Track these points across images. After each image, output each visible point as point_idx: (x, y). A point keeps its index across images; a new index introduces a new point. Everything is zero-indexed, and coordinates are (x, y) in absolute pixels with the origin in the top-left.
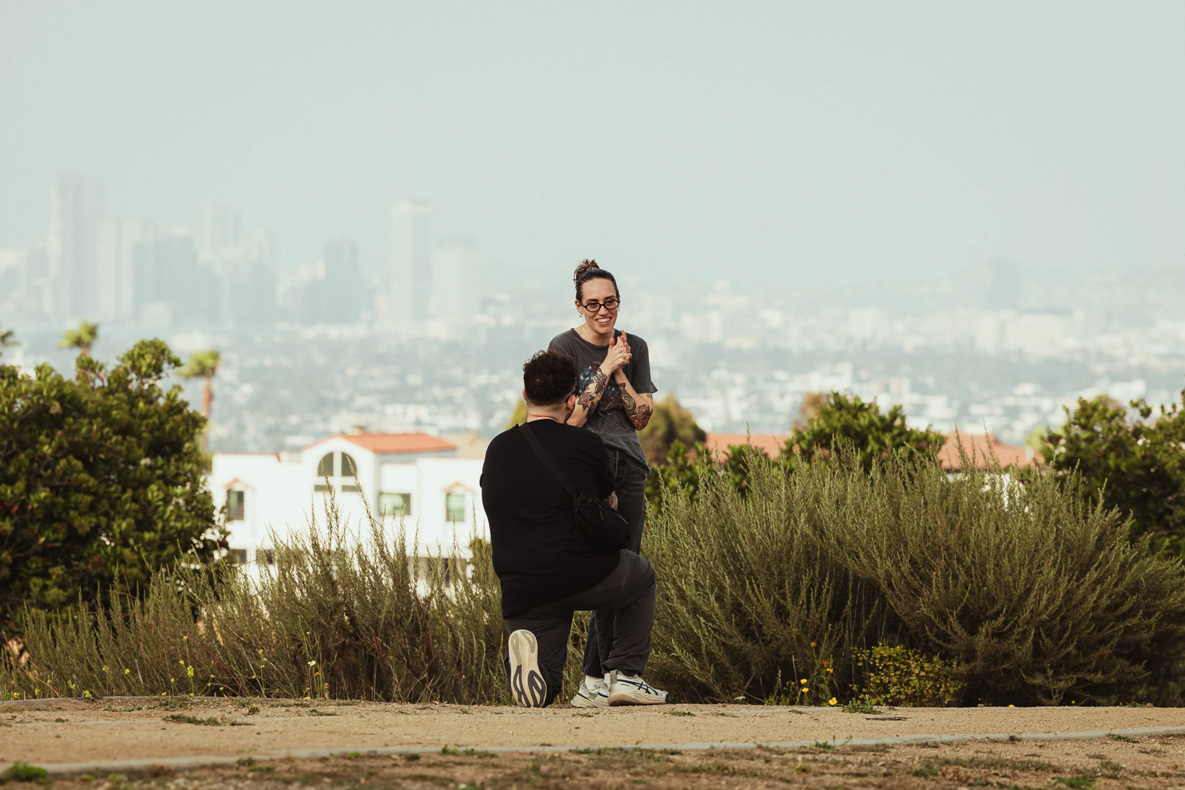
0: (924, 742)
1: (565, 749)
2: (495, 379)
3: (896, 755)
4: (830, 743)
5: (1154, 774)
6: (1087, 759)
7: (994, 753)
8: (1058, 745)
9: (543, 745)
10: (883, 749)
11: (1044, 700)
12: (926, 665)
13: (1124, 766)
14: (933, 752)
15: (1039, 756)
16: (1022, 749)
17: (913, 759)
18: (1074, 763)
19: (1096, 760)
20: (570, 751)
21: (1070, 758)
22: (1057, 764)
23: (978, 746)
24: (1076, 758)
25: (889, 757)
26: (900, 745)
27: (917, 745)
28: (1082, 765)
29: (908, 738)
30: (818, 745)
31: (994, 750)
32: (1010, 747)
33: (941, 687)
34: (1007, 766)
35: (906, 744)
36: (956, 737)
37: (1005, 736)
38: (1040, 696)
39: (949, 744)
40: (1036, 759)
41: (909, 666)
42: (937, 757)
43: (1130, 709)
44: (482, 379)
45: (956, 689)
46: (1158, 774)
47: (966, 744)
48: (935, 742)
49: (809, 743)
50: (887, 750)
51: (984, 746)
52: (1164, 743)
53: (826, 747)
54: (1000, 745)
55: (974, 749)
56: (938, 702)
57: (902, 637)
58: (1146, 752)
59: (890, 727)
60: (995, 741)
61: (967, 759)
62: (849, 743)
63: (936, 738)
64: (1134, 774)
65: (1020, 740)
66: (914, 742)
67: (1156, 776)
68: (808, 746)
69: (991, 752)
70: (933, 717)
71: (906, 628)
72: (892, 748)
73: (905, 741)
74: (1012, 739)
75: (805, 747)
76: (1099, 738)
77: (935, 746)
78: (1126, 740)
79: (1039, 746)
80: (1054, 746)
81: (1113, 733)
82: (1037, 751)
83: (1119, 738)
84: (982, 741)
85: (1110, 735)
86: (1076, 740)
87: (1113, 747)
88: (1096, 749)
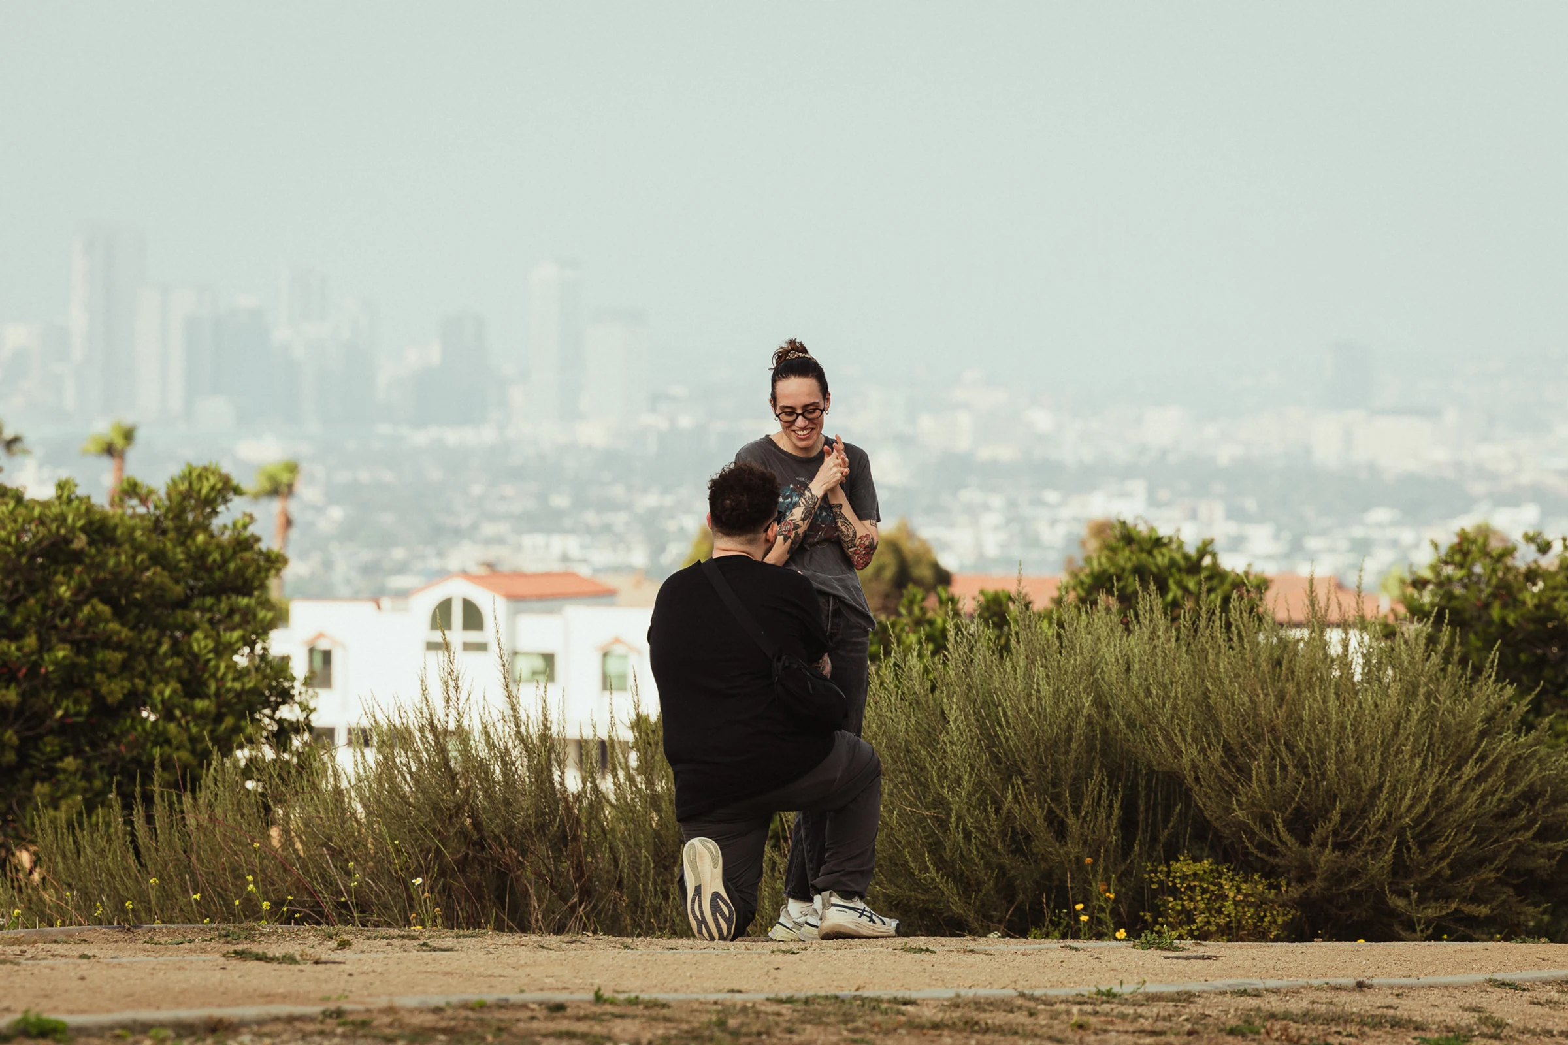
0: (1242, 988)
2: (669, 500)
3: (1204, 1006)
4: (1116, 991)
6: (1460, 1012)
7: (1335, 1005)
8: (1422, 993)
10: (1187, 997)
11: (1403, 934)
12: (1244, 886)
14: (1254, 1002)
15: (1396, 1009)
16: (1375, 999)
17: (1227, 1012)
18: (1442, 1018)
19: (1472, 1014)
21: (1437, 1010)
22: (1419, 1019)
23: (1313, 995)
24: (1446, 1011)
25: (1195, 1009)
26: (1209, 993)
27: (1233, 993)
28: (1453, 1020)
29: (1220, 983)
30: (1099, 991)
31: (1335, 1000)
32: (1355, 994)
33: (1265, 916)
34: (1353, 1021)
35: (1217, 991)
36: (1284, 983)
37: (1353, 984)
38: (1397, 928)
39: (1275, 991)
40: (1391, 1012)
41: (1221, 886)
42: (1259, 1009)
43: (1518, 945)
44: (651, 500)
45: (1285, 918)
47: (1297, 991)
48: (1257, 989)
49: (1090, 991)
50: (1192, 999)
51: (1323, 994)
52: (1563, 992)
53: (1108, 995)
54: (1343, 992)
55: (1309, 999)
56: (1260, 935)
57: (1212, 848)
58: (1539, 1003)
59: (1196, 968)
60: (1337, 988)
61: (1300, 1012)
62: (1141, 990)
63: (1259, 984)
64: (1524, 1033)
65: (1371, 987)
66: (1228, 989)
68: (1086, 995)
69: (1331, 1003)
70: (1254, 955)
71: (1218, 837)
72: (1199, 996)
73: (1217, 988)
74: (1361, 987)
75: (1082, 995)
76: (1476, 985)
77: (1257, 994)
78: (1513, 987)
79: (1396, 995)
80: (1416, 994)
81: (1494, 978)
82: (1393, 1001)
83: (1503, 984)
84: (1319, 988)
85: (1490, 980)
86: (1446, 987)
87: (1495, 996)
88: (1472, 1000)
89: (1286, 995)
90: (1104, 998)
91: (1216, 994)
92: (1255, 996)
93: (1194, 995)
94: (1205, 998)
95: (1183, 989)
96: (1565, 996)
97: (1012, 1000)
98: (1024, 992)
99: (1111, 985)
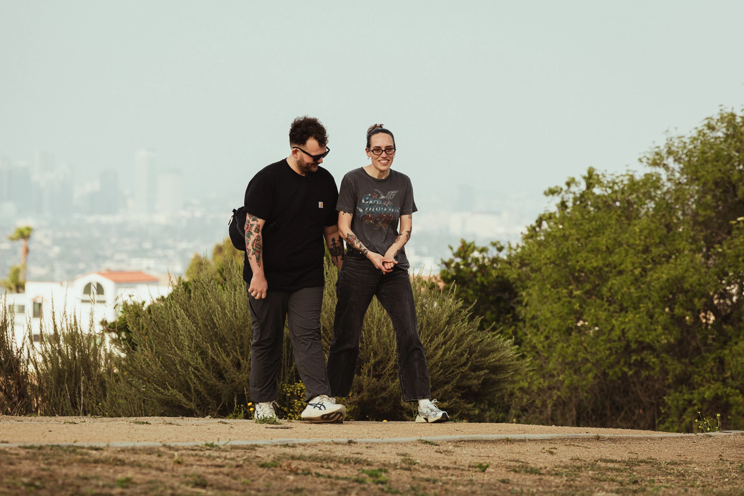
0: (286, 443)
1: (16, 445)
3: (261, 452)
4: (216, 443)
5: (438, 468)
8: (381, 447)
10: (253, 448)
13: (418, 461)
15: (362, 454)
16: (355, 449)
17: (270, 455)
20: (20, 447)
21: (384, 455)
23: (323, 447)
24: (388, 456)
25: (255, 454)
26: (268, 445)
27: (280, 445)
29: (275, 442)
30: (207, 445)
32: (347, 448)
35: (273, 444)
37: (346, 440)
39: (304, 445)
42: (286, 454)
46: (441, 467)
47: (316, 445)
48: (294, 444)
49: (201, 443)
50: (255, 448)
51: (329, 446)
52: (456, 446)
53: (212, 446)
54: (340, 446)
58: (440, 452)
59: (275, 433)
60: (337, 444)
62: (229, 444)
63: (296, 441)
64: (424, 467)
65: (355, 443)
66: (279, 443)
67: (439, 469)
68: (200, 445)
72: (261, 447)
73: (273, 443)
74: (350, 442)
75: (198, 446)
76: (412, 442)
77: (294, 446)
78: (431, 443)
79: (367, 447)
80: (378, 447)
81: (422, 439)
82: (364, 450)
83: (426, 442)
84: (328, 444)
85: (420, 440)
86: (396, 443)
87: (419, 448)
88: (406, 450)
89: (309, 447)
90: (208, 447)
91: (272, 446)
92: (292, 447)
93: (259, 447)
94: (265, 448)
95: (254, 443)
96: (456, 448)
97: (158, 448)
98: (167, 444)
99: (213, 439)
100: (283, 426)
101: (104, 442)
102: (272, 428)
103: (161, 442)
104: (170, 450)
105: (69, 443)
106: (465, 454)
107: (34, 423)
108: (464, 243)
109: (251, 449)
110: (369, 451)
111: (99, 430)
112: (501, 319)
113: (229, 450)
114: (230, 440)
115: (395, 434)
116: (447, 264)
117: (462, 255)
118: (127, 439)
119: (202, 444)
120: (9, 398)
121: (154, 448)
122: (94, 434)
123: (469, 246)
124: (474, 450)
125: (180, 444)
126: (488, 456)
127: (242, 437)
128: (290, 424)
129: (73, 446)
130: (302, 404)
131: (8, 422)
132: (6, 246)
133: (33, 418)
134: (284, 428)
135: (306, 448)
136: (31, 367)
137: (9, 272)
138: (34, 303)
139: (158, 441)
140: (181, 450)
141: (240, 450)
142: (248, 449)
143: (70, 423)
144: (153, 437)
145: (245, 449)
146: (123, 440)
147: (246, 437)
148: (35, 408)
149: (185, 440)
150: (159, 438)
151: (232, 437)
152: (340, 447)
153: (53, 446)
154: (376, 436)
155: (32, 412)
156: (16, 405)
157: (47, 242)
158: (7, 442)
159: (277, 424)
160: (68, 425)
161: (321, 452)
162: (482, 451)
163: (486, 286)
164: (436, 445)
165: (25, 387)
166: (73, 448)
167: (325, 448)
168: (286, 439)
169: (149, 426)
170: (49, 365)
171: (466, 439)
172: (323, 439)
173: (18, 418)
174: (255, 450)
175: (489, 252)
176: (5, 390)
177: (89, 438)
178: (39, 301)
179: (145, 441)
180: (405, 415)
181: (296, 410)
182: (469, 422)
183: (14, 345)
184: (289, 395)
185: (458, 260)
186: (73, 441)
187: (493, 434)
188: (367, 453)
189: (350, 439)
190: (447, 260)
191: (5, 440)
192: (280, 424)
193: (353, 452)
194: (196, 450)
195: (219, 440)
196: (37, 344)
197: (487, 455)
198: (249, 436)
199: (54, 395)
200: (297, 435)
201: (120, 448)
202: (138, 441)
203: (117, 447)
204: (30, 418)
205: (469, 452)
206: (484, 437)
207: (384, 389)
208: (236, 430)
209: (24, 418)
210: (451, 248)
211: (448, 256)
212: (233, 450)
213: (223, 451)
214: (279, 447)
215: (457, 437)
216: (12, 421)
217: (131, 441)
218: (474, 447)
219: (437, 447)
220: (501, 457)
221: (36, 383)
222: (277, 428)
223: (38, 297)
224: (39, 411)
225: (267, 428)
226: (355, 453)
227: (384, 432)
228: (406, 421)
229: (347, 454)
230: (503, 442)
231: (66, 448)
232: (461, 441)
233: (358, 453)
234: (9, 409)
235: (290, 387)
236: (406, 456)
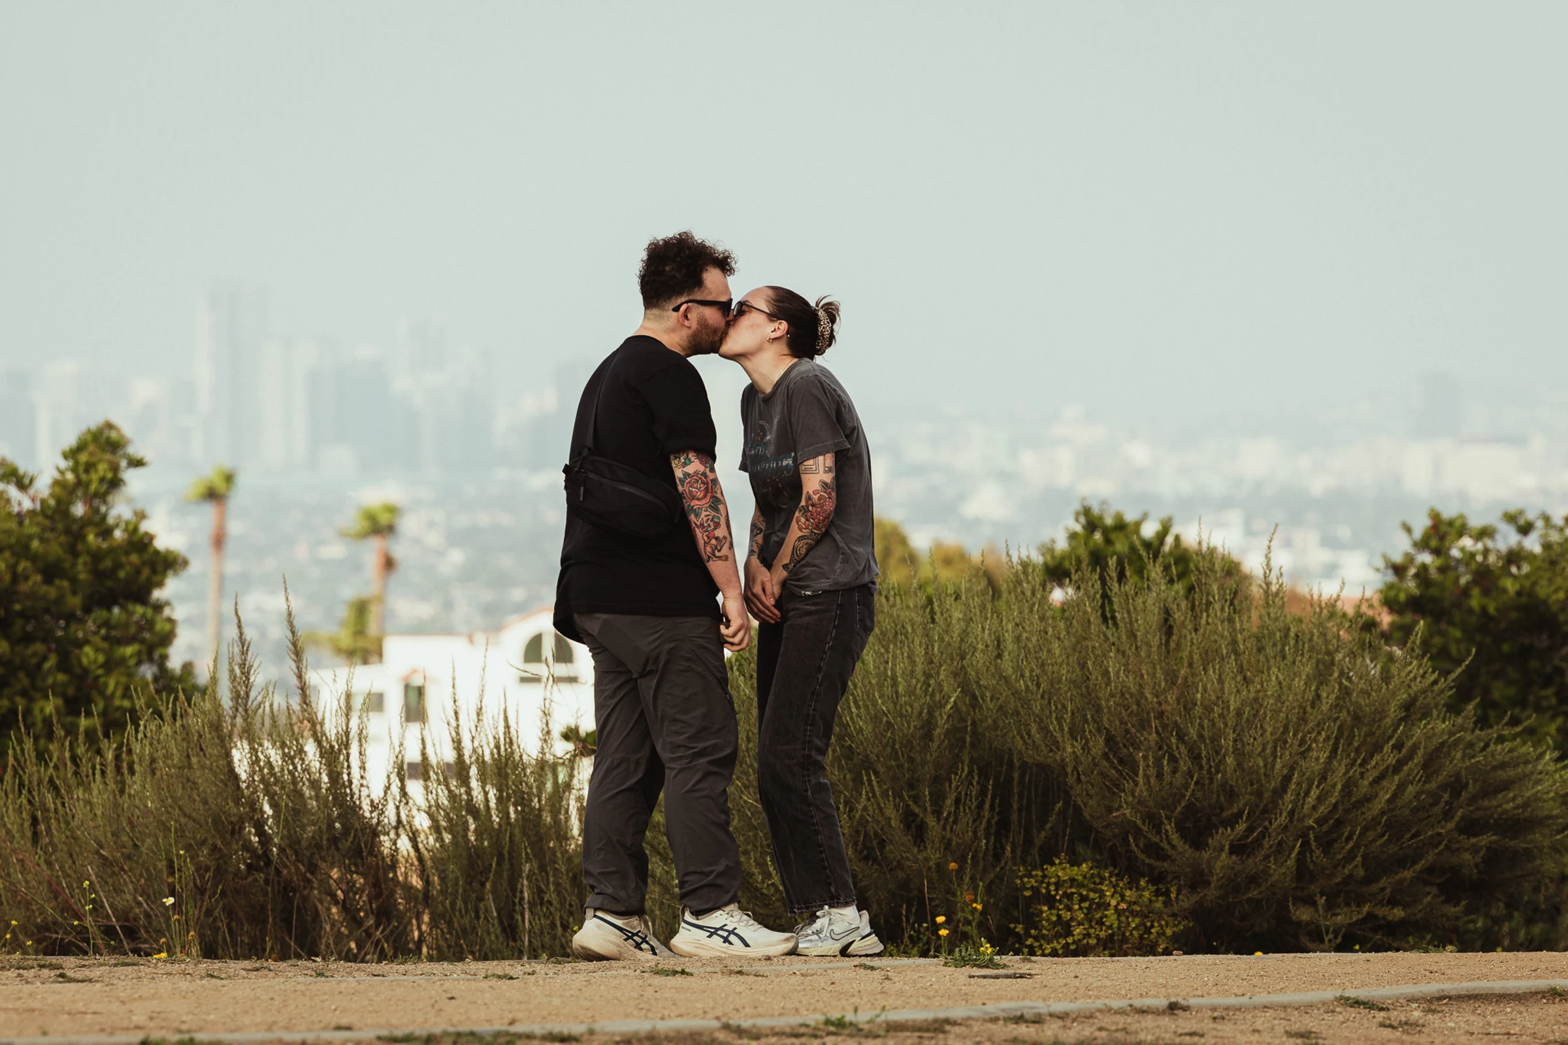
0: (1019, 1013)
4: (850, 1017)
6: (1284, 1038)
8: (1249, 1016)
9: (339, 1028)
10: (939, 1026)
14: (1032, 1030)
16: (1188, 1024)
19: (1298, 1041)
20: (379, 1038)
23: (1110, 1020)
26: (976, 1020)
27: (1005, 1019)
30: (828, 1022)
31: (1134, 1026)
32: (1166, 1021)
35: (987, 1017)
36: (1075, 1006)
37: (1163, 1003)
39: (1062, 1016)
40: (1194, 1040)
47: (1091, 1016)
48: (1039, 1015)
49: (814, 1018)
50: (945, 1028)
51: (1123, 1019)
52: (1432, 1011)
53: (840, 1025)
54: (1150, 1017)
58: (1391, 1026)
60: (1142, 1012)
63: (1042, 1007)
65: (1185, 1009)
66: (1002, 1015)
68: (812, 1023)
73: (987, 1013)
74: (1173, 1008)
75: (807, 1026)
76: (1323, 1004)
77: (1038, 1020)
78: (1369, 1005)
79: (1215, 1019)
80: (1241, 1017)
81: (1347, 995)
82: (1207, 1025)
83: (1357, 1003)
84: (1121, 1012)
85: (1341, 998)
86: (1285, 1007)
87: (1341, 1018)
88: (1309, 1023)
89: (1074, 1020)
90: (832, 1029)
91: (985, 1021)
92: (1034, 1022)
93: (954, 1023)
94: (968, 1026)
95: (942, 1015)
96: (1430, 1016)
97: (711, 1034)
98: (731, 1022)
99: (843, 1009)
100: (1011, 972)
101: (582, 1022)
102: (985, 977)
103: (718, 1018)
104: (740, 1038)
105: (497, 1027)
106: (1453, 1029)
107: (413, 978)
108: (1436, 517)
109: (935, 1030)
110: (1219, 1027)
111: (568, 994)
112: (1531, 698)
113: (882, 1033)
114: (884, 1008)
115: (1282, 985)
116: (1399, 570)
117: (1434, 543)
118: (635, 1013)
119: (817, 1021)
120: (353, 920)
121: (700, 1034)
122: (556, 1002)
123: (1451, 523)
124: (1472, 1018)
125: (764, 1023)
126: (1508, 1034)
127: (913, 1001)
128: (1029, 965)
129: (507, 1033)
130: (1059, 916)
131: (351, 979)
132: (335, 550)
133: (409, 967)
134: (1014, 976)
135: (1068, 1023)
136: (404, 844)
137: (343, 613)
138: (407, 687)
139: (710, 1015)
140: (767, 1036)
141: (908, 1034)
142: (928, 1030)
143: (500, 977)
144: (699, 1005)
145: (920, 1030)
146: (627, 1016)
147: (922, 999)
148: (414, 942)
149: (777, 1013)
150: (713, 1008)
151: (890, 1002)
152: (1149, 1021)
153: (459, 1035)
154: (1236, 990)
155: (410, 951)
156: (369, 935)
157: (434, 539)
158: (349, 1028)
159: (997, 966)
160: (493, 982)
161: (1104, 1034)
162: (1493, 1020)
163: (1492, 618)
164: (1382, 1009)
165: (392, 893)
166: (509, 1038)
167: (1113, 1023)
168: (1020, 1004)
169: (689, 978)
170: (447, 838)
171: (1453, 993)
172: (1107, 1001)
173: (374, 967)
174: (944, 1032)
175: (1498, 537)
176: (344, 901)
177: (545, 1013)
178: (417, 681)
179: (680, 1016)
180: (1304, 940)
181: (1044, 932)
182: (1459, 951)
183: (365, 792)
184: (1027, 893)
185: (1426, 558)
186: (506, 1021)
187: (1517, 978)
188: (1214, 1032)
189: (1173, 1000)
190: (1398, 558)
191: (344, 1021)
192: (1005, 966)
193: (1180, 1031)
194: (802, 1035)
195: (856, 1010)
196: (415, 788)
197: (1504, 1031)
198: (929, 998)
199: (460, 911)
200: (1044, 993)
201: (621, 1034)
202: (662, 1018)
203: (614, 1034)
204: (402, 968)
205: (1462, 1025)
206: (1498, 986)
207: (1253, 880)
208: (898, 986)
209: (387, 967)
210: (1408, 529)
211: (1400, 546)
212: (891, 1034)
213: (867, 1037)
214: (1001, 1022)
215: (1432, 987)
216: (361, 976)
217: (646, 1017)
218: (1474, 1012)
219: (1382, 1014)
220: (1539, 1036)
221: (416, 881)
222: (997, 977)
223: (415, 671)
224: (425, 950)
225: (971, 977)
226: (1186, 1034)
227: (1255, 981)
228: (1308, 952)
229: (1168, 1036)
230: (1544, 997)
231: (489, 1039)
232: (1440, 998)
233: (1192, 1034)
234: (353, 945)
235: (1031, 876)
236: (1308, 1038)
